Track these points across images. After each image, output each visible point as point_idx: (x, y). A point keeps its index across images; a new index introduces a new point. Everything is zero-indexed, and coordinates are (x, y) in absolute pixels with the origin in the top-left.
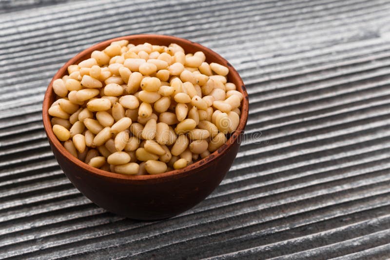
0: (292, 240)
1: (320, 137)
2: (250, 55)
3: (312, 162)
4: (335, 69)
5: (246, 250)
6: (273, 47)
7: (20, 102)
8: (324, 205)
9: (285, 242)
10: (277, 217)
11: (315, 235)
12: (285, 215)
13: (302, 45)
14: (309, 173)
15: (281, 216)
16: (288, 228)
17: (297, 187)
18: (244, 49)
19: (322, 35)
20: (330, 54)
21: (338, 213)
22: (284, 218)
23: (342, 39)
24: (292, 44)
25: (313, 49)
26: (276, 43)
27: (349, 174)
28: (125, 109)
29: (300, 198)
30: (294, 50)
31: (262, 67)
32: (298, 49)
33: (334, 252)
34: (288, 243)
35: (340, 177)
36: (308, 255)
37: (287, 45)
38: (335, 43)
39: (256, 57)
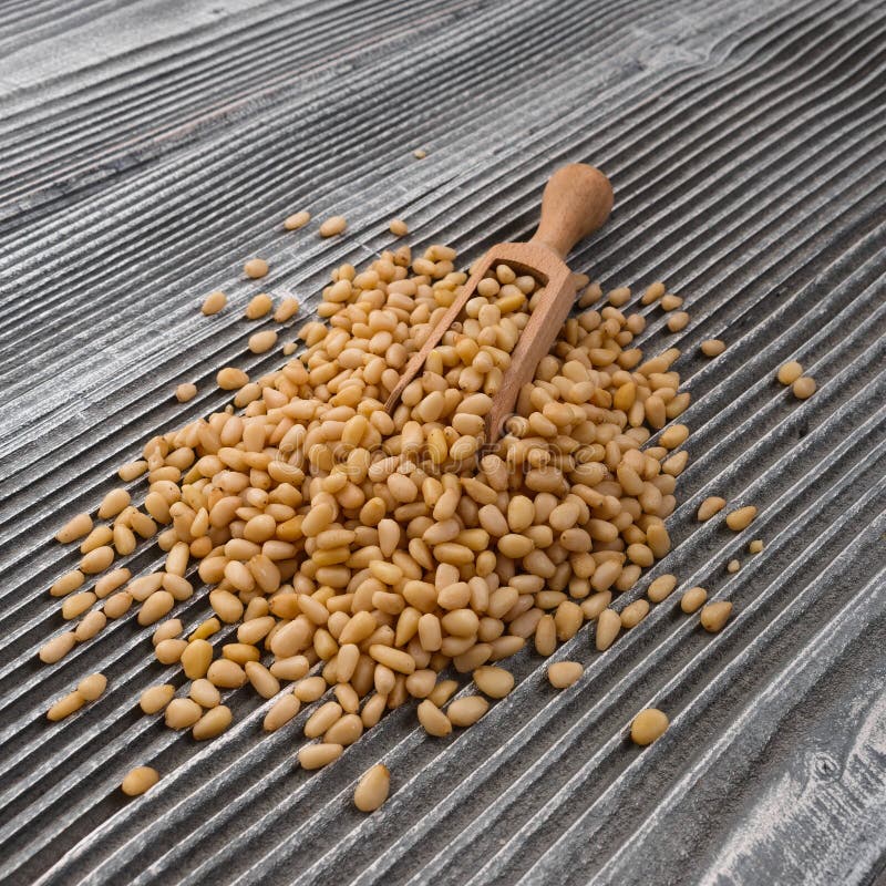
1: (673, 207)
2: (497, 140)
3: (689, 239)
4: (621, 122)
5: (699, 373)
6: (521, 121)
8: (747, 284)
9: (738, 343)
10: (701, 320)
13: (556, 107)
14: (696, 253)
16: (725, 327)
18: (482, 136)
19: (570, 88)
20: (600, 106)
21: (771, 286)
22: (709, 318)
23: (601, 85)
24: (542, 109)
25: (574, 108)
26: (520, 115)
27: (746, 236)
29: (710, 286)
30: (550, 117)
31: (527, 149)
32: (555, 114)
33: (804, 332)
35: (736, 244)
37: (536, 113)
38: (596, 92)
39: (509, 140)
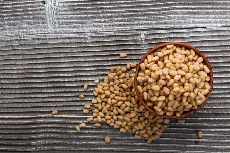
0: (210, 119)
7: (127, 28)
11: (219, 119)
12: (211, 107)
15: (210, 107)
17: (221, 96)
28: (164, 93)
34: (208, 119)
36: (213, 126)
